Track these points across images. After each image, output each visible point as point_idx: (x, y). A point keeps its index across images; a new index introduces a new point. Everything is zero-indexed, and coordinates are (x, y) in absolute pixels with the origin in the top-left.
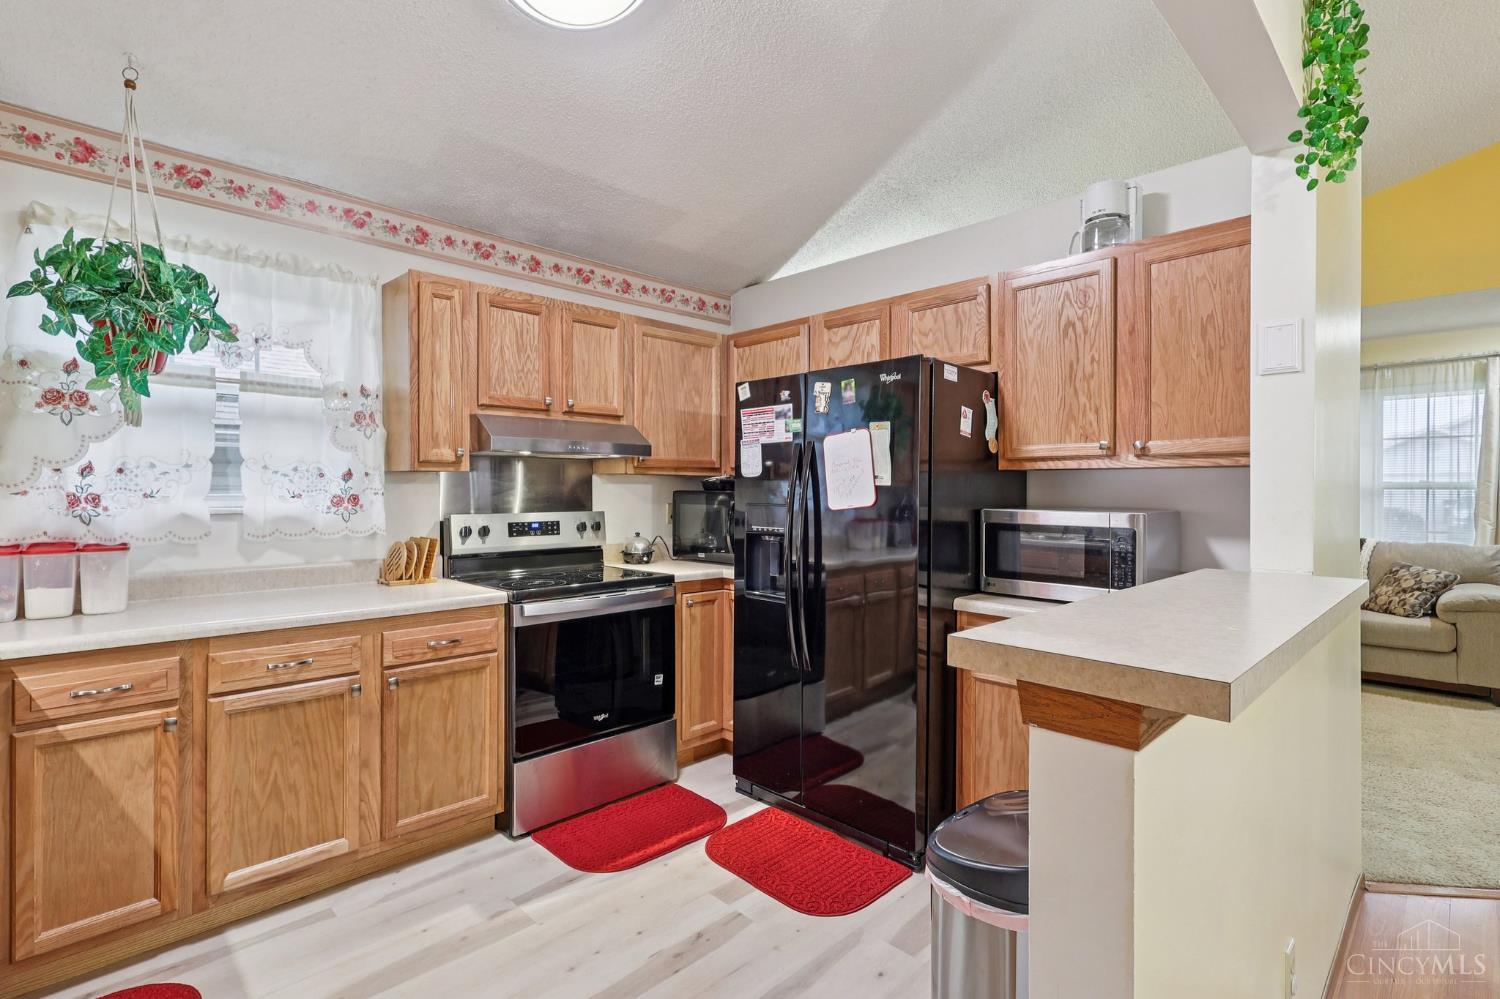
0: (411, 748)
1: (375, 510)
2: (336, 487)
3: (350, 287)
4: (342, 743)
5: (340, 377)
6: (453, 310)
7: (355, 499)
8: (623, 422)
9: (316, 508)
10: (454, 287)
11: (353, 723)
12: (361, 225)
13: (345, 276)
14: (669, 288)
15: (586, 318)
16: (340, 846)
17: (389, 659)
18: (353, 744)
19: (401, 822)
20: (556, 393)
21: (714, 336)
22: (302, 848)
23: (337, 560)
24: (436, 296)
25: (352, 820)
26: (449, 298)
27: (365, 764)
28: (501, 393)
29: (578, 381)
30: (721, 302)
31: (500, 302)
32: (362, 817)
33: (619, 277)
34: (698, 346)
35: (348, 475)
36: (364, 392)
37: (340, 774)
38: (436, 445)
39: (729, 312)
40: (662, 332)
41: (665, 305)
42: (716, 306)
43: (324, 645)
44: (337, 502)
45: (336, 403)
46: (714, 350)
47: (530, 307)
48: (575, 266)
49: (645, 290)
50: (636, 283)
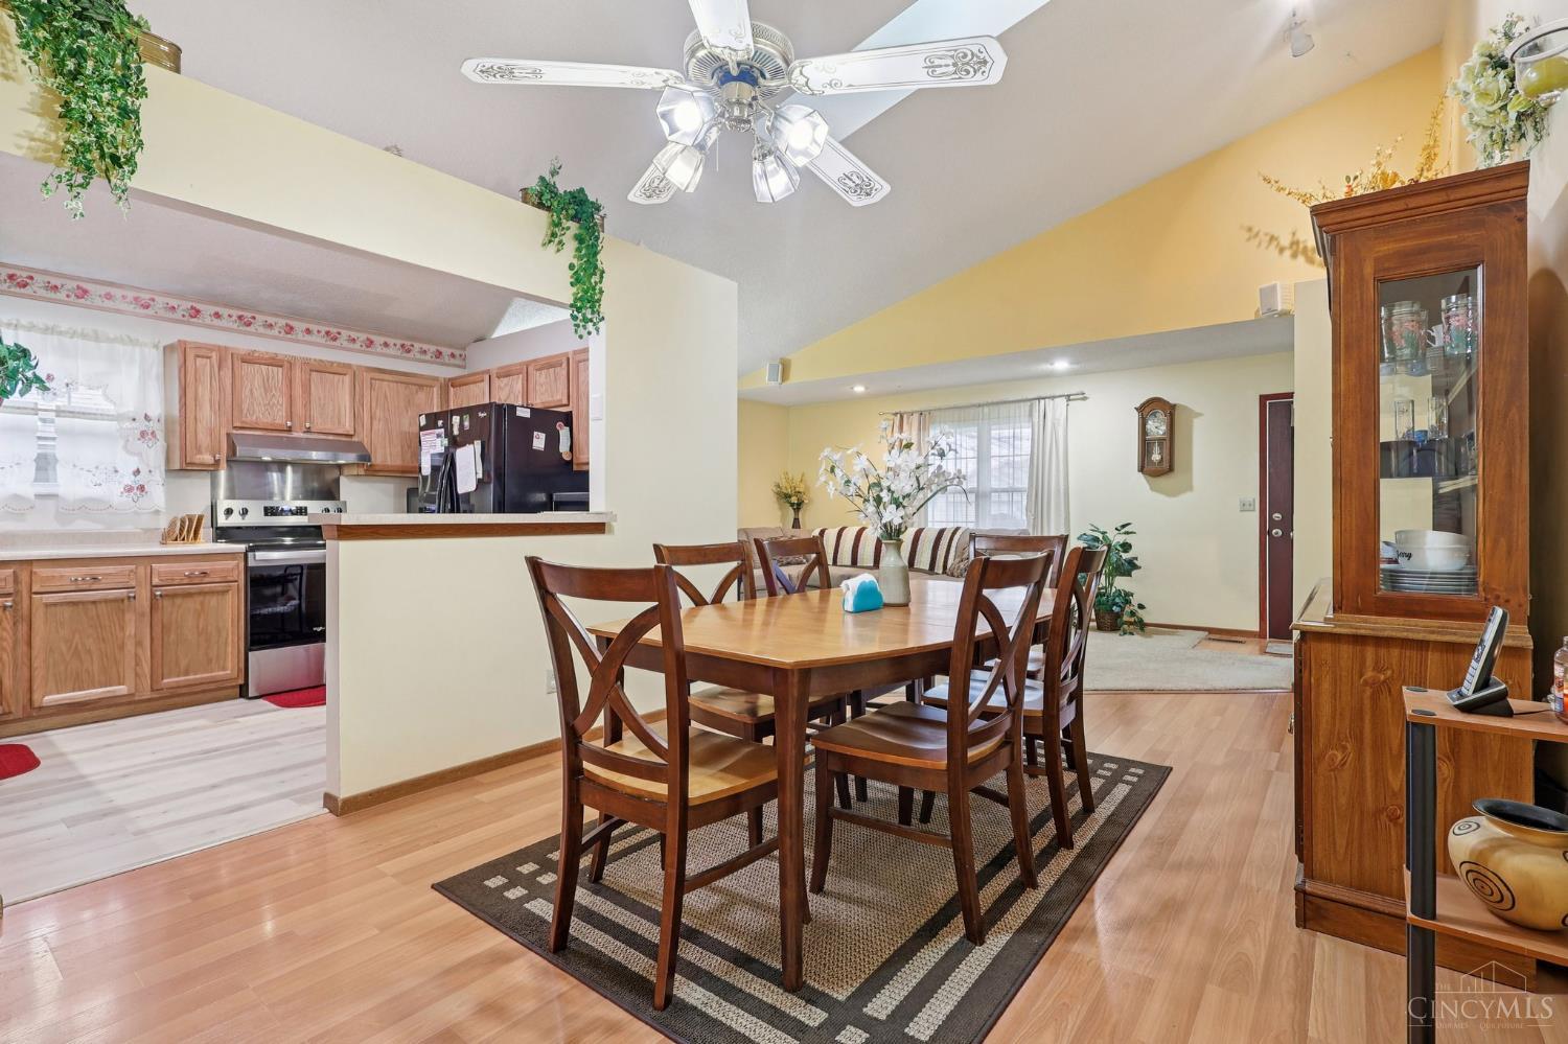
0: (173, 636)
1: (158, 495)
2: (129, 480)
3: (137, 350)
4: (122, 629)
5: (130, 407)
6: (212, 366)
7: (142, 488)
8: (355, 439)
9: (113, 492)
10: (212, 350)
11: (130, 617)
12: (147, 307)
13: (133, 342)
14: (408, 343)
15: (323, 368)
16: (122, 689)
17: (156, 581)
18: (130, 629)
19: (165, 681)
20: (296, 419)
21: (436, 379)
22: (94, 688)
23: (129, 528)
24: (198, 356)
25: (130, 676)
26: (209, 358)
27: (139, 644)
28: (250, 419)
29: (315, 413)
30: (457, 353)
31: (249, 359)
32: (137, 675)
33: (363, 336)
34: (421, 386)
35: (137, 472)
36: (147, 417)
37: (122, 647)
38: (199, 452)
39: (464, 359)
40: (387, 377)
41: (405, 355)
42: (453, 355)
43: (110, 569)
44: (129, 489)
45: (128, 424)
46: (435, 389)
47: (274, 362)
48: (324, 329)
49: (386, 345)
50: (378, 340)
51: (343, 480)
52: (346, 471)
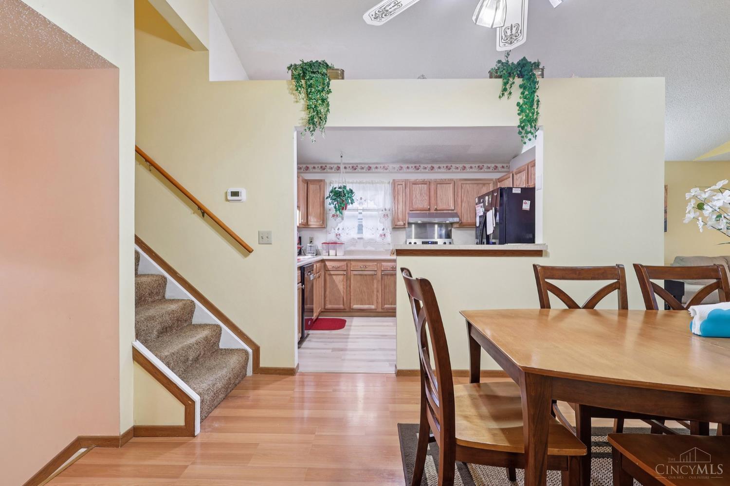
0: (387, 290)
1: (389, 238)
2: (381, 232)
3: (383, 185)
4: (373, 285)
5: (381, 206)
6: (403, 187)
7: (385, 235)
8: (455, 211)
9: (377, 237)
10: (403, 182)
11: (375, 281)
12: (386, 169)
13: (383, 183)
14: (481, 165)
15: (442, 182)
16: (373, 307)
17: (382, 269)
18: (375, 286)
19: (385, 306)
20: (431, 205)
21: (492, 180)
22: (366, 305)
23: (382, 249)
24: (398, 184)
25: (375, 302)
26: (402, 184)
27: (378, 291)
28: (415, 207)
29: (439, 202)
30: (505, 165)
31: (415, 183)
32: (377, 302)
33: (461, 166)
34: (484, 184)
35: (383, 229)
36: (385, 210)
37: (373, 292)
38: (399, 221)
39: (509, 168)
40: (469, 182)
41: (480, 171)
42: (503, 167)
43: (371, 264)
44: (381, 235)
45: (381, 212)
46: (491, 184)
47: (424, 182)
48: (445, 165)
49: (471, 167)
50: (468, 166)
51: (453, 230)
52: (455, 226)
